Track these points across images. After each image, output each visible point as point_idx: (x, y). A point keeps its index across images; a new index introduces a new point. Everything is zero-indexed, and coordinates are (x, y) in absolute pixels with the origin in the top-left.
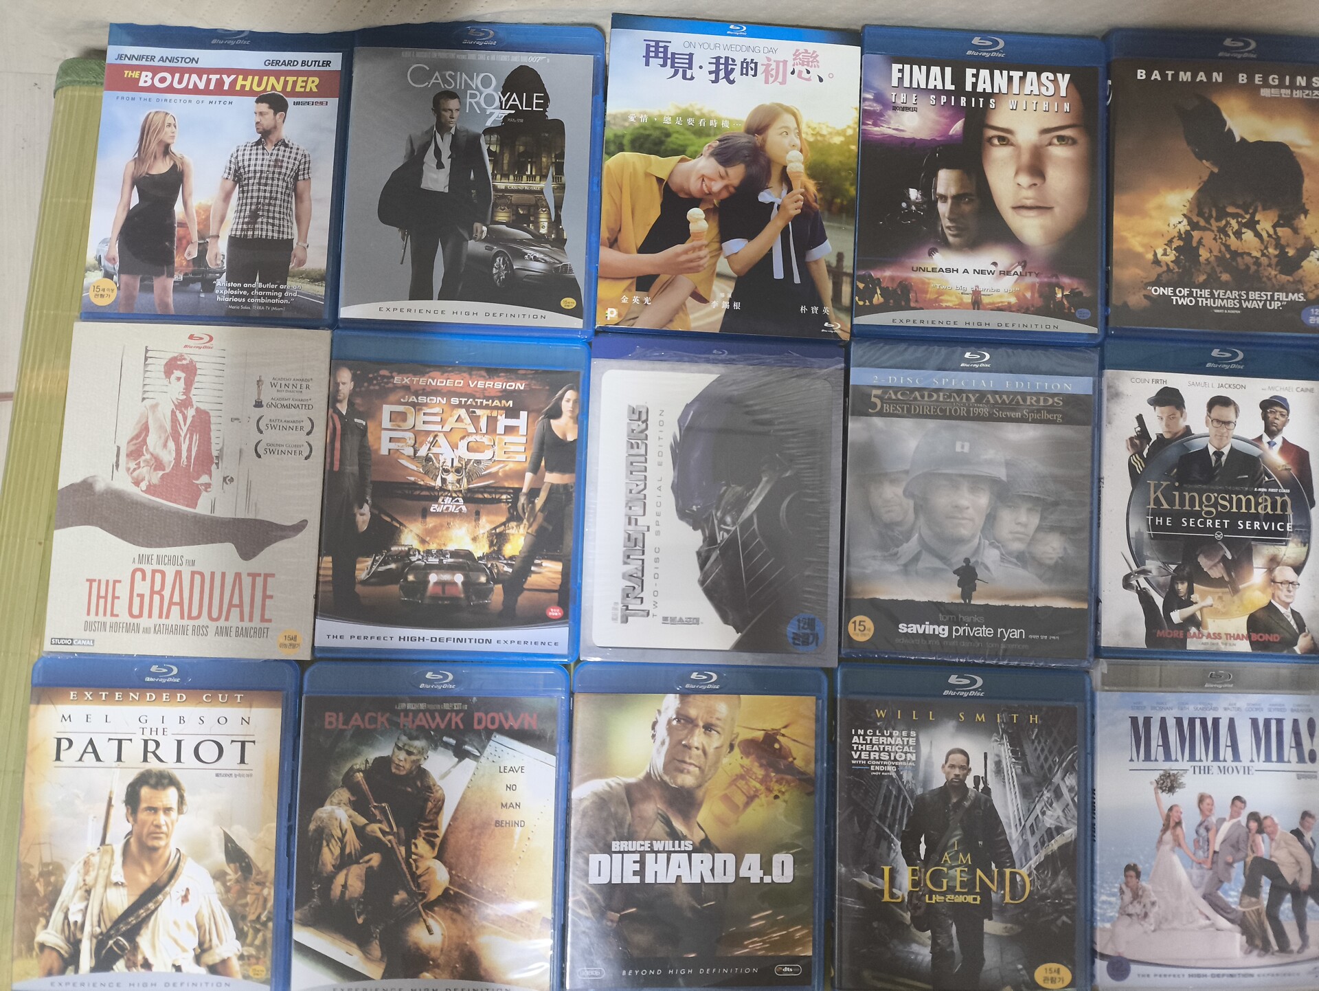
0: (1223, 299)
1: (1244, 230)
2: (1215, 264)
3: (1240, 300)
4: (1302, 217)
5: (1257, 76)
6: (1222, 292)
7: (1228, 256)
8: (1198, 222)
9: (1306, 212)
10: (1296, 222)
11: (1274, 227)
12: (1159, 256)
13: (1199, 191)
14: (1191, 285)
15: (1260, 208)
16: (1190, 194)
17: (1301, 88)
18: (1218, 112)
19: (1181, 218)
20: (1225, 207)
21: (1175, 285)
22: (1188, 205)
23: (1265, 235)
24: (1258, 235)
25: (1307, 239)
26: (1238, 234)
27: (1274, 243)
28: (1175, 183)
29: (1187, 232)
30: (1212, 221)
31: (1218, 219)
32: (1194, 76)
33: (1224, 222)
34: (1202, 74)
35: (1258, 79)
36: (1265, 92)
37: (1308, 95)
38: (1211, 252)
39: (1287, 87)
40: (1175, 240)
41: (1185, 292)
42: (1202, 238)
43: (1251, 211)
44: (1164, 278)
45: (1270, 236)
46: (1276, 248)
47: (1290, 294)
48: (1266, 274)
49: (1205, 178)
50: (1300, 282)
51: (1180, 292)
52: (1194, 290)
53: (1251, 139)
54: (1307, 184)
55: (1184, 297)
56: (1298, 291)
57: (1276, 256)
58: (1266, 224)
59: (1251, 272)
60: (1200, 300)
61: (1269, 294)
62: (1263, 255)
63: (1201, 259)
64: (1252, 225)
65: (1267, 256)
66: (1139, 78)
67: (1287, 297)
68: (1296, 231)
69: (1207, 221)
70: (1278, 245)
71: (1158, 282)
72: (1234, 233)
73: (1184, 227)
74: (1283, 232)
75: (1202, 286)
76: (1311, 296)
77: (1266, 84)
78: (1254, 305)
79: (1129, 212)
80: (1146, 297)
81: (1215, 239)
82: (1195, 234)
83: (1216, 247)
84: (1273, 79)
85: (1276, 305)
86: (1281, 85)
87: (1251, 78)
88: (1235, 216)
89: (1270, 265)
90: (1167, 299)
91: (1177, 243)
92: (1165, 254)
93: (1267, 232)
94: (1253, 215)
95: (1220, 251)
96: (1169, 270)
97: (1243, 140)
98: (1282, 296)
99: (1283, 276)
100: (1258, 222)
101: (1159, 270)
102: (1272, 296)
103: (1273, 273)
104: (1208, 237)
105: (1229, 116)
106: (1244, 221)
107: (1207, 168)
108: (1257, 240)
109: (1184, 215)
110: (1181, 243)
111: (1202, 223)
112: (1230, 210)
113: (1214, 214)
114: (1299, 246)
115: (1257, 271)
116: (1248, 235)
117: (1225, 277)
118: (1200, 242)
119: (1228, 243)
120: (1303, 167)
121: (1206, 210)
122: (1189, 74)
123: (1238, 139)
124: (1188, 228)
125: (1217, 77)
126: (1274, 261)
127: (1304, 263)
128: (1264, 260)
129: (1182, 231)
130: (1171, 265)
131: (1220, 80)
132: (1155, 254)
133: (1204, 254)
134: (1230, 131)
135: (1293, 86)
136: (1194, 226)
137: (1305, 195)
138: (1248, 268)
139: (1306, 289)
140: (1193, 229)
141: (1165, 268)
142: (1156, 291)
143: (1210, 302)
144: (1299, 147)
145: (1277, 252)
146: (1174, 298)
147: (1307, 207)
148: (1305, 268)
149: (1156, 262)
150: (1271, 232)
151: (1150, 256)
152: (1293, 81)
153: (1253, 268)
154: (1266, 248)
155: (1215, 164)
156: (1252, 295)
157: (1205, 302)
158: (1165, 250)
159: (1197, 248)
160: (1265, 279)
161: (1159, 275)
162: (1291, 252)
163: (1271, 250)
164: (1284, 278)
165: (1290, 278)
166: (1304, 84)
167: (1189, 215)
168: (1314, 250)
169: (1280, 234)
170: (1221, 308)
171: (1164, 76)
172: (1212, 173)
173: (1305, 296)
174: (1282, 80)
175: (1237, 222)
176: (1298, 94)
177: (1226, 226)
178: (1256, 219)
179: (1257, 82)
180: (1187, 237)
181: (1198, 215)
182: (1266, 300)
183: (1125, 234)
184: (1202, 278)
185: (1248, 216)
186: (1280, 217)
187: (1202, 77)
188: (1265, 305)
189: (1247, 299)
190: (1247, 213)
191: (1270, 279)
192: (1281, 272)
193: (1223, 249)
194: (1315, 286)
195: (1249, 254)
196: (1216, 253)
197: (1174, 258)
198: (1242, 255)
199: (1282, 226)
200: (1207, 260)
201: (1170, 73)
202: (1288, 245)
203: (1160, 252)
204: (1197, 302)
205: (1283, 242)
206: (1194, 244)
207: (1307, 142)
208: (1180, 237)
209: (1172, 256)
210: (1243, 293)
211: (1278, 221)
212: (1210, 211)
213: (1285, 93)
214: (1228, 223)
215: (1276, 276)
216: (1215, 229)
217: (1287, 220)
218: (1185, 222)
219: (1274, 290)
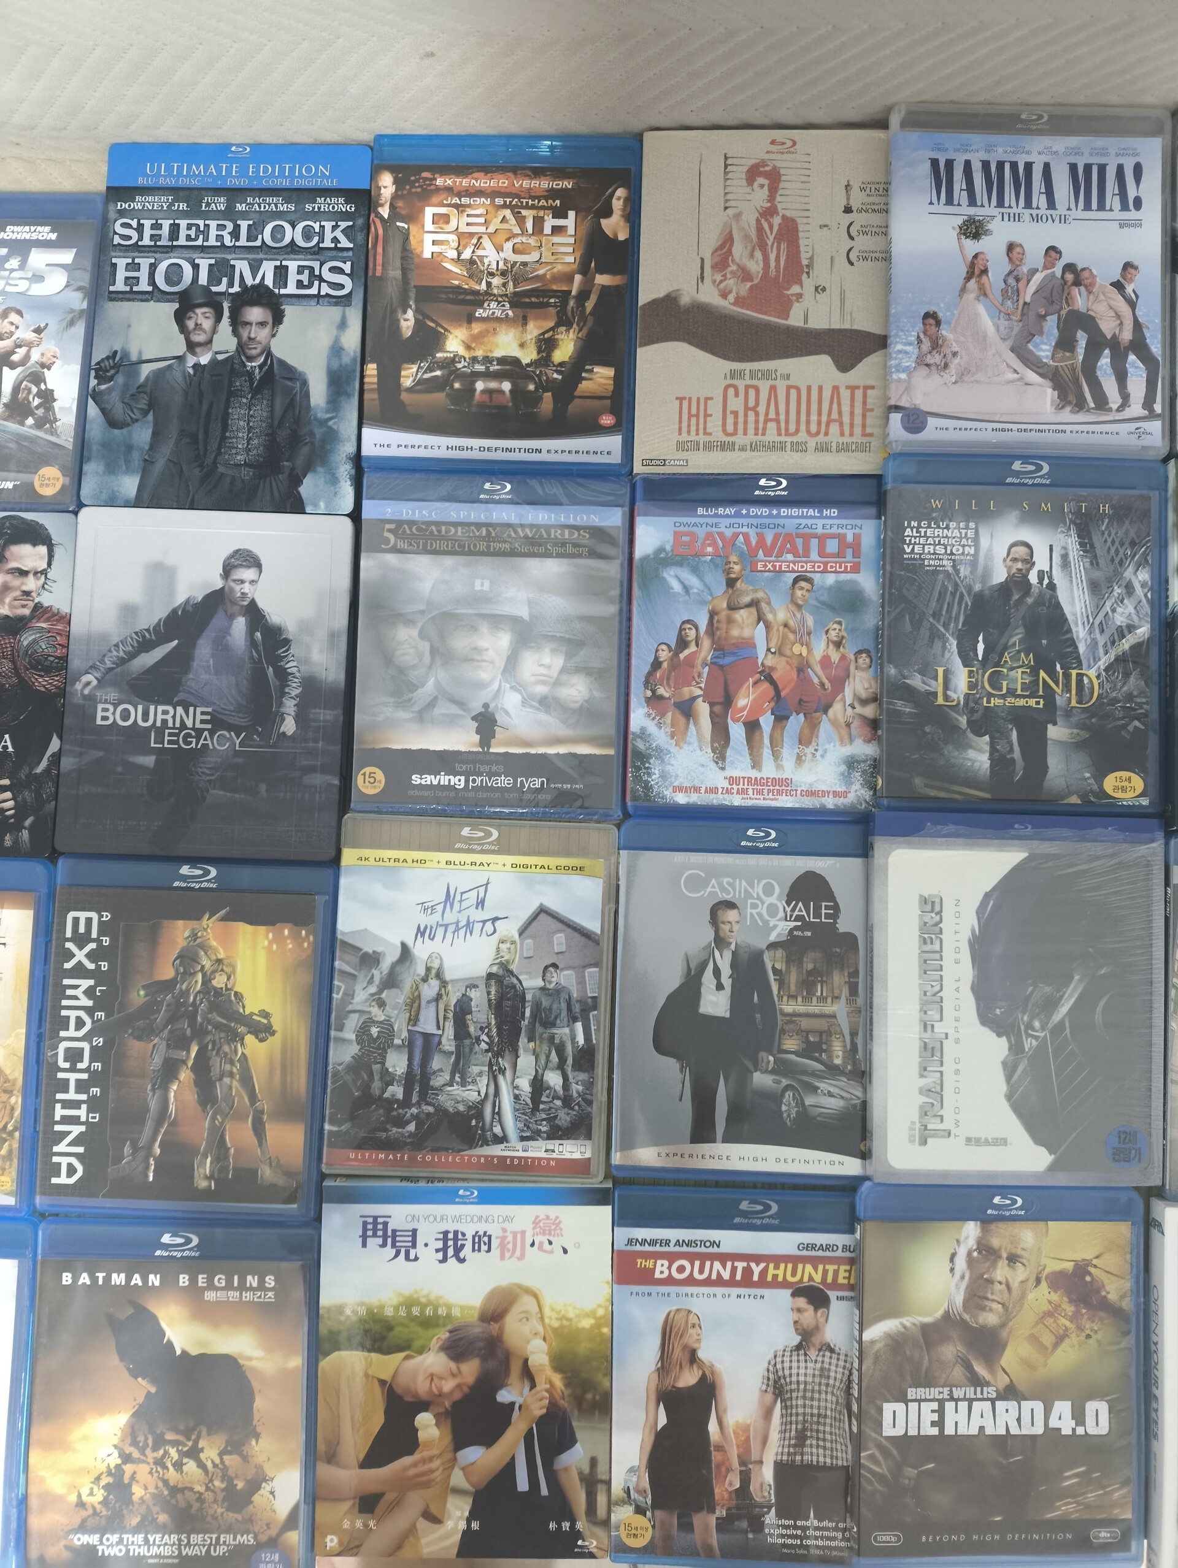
0: (159, 1546)
1: (185, 1460)
2: (151, 1504)
3: (180, 1545)
4: (253, 1442)
5: (200, 1277)
6: (158, 1536)
7: (166, 1493)
8: (131, 1454)
9: (257, 1436)
10: (245, 1449)
11: (221, 1455)
12: (85, 1498)
13: (134, 1415)
14: (122, 1530)
15: (204, 1433)
16: (122, 1419)
17: (251, 1289)
18: (155, 1320)
19: (112, 1450)
20: (164, 1434)
21: (103, 1531)
22: (119, 1433)
23: (209, 1465)
24: (201, 1465)
25: (259, 1468)
26: (178, 1466)
27: (220, 1474)
28: (103, 1408)
29: (117, 1466)
30: (148, 1451)
31: (155, 1449)
32: (129, 1279)
33: (161, 1452)
34: (137, 1276)
35: (201, 1280)
36: (209, 1296)
37: (260, 1297)
38: (146, 1488)
39: (235, 1289)
40: (103, 1476)
41: (115, 1538)
42: (135, 1473)
43: (193, 1437)
44: (90, 1523)
45: (215, 1466)
46: (222, 1481)
47: (239, 1537)
48: (212, 1512)
49: (141, 1399)
50: (251, 1520)
51: (108, 1539)
52: (125, 1536)
53: (194, 1352)
54: (259, 1403)
55: (112, 1545)
56: (248, 1532)
57: (223, 1490)
58: (210, 1453)
59: (193, 1510)
60: (131, 1548)
61: (214, 1536)
62: (208, 1489)
63: (135, 1498)
64: (194, 1453)
65: (213, 1491)
66: (64, 1283)
67: (235, 1539)
68: (245, 1458)
69: (142, 1451)
70: (226, 1477)
71: (83, 1528)
72: (174, 1465)
73: (115, 1460)
74: (231, 1460)
75: (135, 1531)
76: (263, 1538)
77: (211, 1286)
78: (196, 1551)
79: (51, 1445)
80: (67, 1547)
81: (151, 1473)
82: (128, 1469)
83: (152, 1482)
84: (220, 1280)
85: (221, 1550)
86: (229, 1286)
87: (193, 1280)
88: (174, 1443)
89: (215, 1501)
90: (91, 1549)
91: (106, 1480)
92: (91, 1494)
93: (213, 1462)
94: (196, 1442)
95: (157, 1487)
96: (95, 1513)
97: (184, 1352)
98: (228, 1538)
99: (231, 1514)
100: (202, 1450)
101: (84, 1514)
102: (218, 1539)
103: (220, 1510)
104: (143, 1470)
105: (169, 1325)
106: (185, 1449)
107: (143, 1387)
108: (200, 1471)
109: (115, 1446)
110: (110, 1480)
111: (136, 1454)
112: (170, 1436)
113: (150, 1442)
114: (249, 1477)
115: (201, 1509)
116: (190, 1466)
117: (163, 1518)
118: (133, 1478)
119: (166, 1477)
120: (254, 1383)
121: (141, 1438)
122: (123, 1276)
123: (178, 1352)
124: (119, 1461)
125: (154, 1280)
126: (221, 1496)
127: (256, 1498)
128: (209, 1496)
129: (112, 1466)
130: (98, 1507)
131: (157, 1283)
132: (79, 1495)
133: (138, 1491)
134: (170, 1343)
135: (242, 1287)
136: (126, 1458)
137: (256, 1416)
138: (189, 1506)
139: (256, 1529)
140: (125, 1462)
141: (90, 1511)
142: (79, 1539)
143: (143, 1551)
144: (250, 1359)
145: (223, 1486)
146: (100, 1548)
147: (258, 1429)
148: (255, 1503)
149: (81, 1504)
150: (217, 1461)
151: (73, 1498)
152: (243, 1281)
153: (196, 1506)
154: (211, 1481)
155: (153, 1381)
156: (196, 1538)
157: (137, 1551)
158: (92, 1489)
159: (130, 1485)
160: (209, 1518)
161: (84, 1521)
162: (240, 1485)
163: (217, 1483)
164: (232, 1516)
165: (239, 1517)
166: (255, 1284)
167: (121, 1445)
168: (265, 1481)
169: (227, 1463)
170: (156, 1556)
171: (94, 1279)
172: (149, 1392)
173: (255, 1538)
174: (229, 1281)
175: (178, 1451)
176: (247, 1296)
177: (164, 1456)
178: (200, 1446)
179: (200, 1284)
180: (117, 1473)
181: (130, 1445)
182: (211, 1544)
183: (42, 1473)
184: (135, 1521)
185: (190, 1444)
186: (228, 1443)
187: (137, 1280)
188: (208, 1551)
189: (188, 1544)
190: (189, 1439)
191: (216, 1519)
192: (229, 1509)
193: (160, 1484)
194: (268, 1525)
195: (191, 1489)
196: (152, 1490)
197: (101, 1498)
198: (182, 1490)
199: (230, 1453)
200: (141, 1498)
201: (101, 1276)
202: (237, 1477)
203: (85, 1492)
204: (128, 1551)
205: (231, 1472)
206: (126, 1480)
207: (258, 1353)
208: (109, 1473)
209: (100, 1495)
210: (183, 1537)
211: (226, 1447)
212: (146, 1439)
213: (233, 1295)
214: (166, 1453)
215: (222, 1514)
216: (151, 1460)
217: (235, 1447)
218: (116, 1453)
219: (220, 1530)
